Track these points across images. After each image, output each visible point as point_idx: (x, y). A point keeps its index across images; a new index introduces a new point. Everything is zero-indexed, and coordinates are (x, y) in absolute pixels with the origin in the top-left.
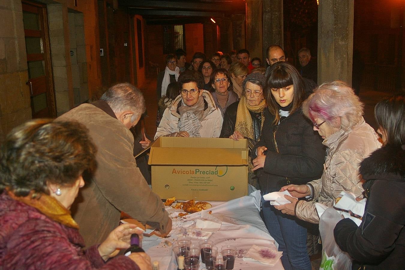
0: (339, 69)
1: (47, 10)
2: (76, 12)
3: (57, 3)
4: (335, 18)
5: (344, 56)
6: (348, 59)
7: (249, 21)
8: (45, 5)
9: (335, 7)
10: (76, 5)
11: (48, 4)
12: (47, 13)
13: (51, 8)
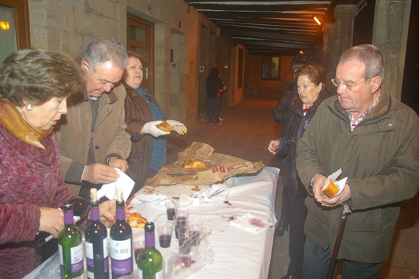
0: (389, 81)
1: (154, 27)
2: (180, 33)
3: (161, 22)
4: (388, 32)
6: (398, 72)
7: (325, 48)
8: (153, 25)
9: (389, 23)
10: (180, 27)
11: (155, 23)
12: (154, 30)
13: (157, 27)
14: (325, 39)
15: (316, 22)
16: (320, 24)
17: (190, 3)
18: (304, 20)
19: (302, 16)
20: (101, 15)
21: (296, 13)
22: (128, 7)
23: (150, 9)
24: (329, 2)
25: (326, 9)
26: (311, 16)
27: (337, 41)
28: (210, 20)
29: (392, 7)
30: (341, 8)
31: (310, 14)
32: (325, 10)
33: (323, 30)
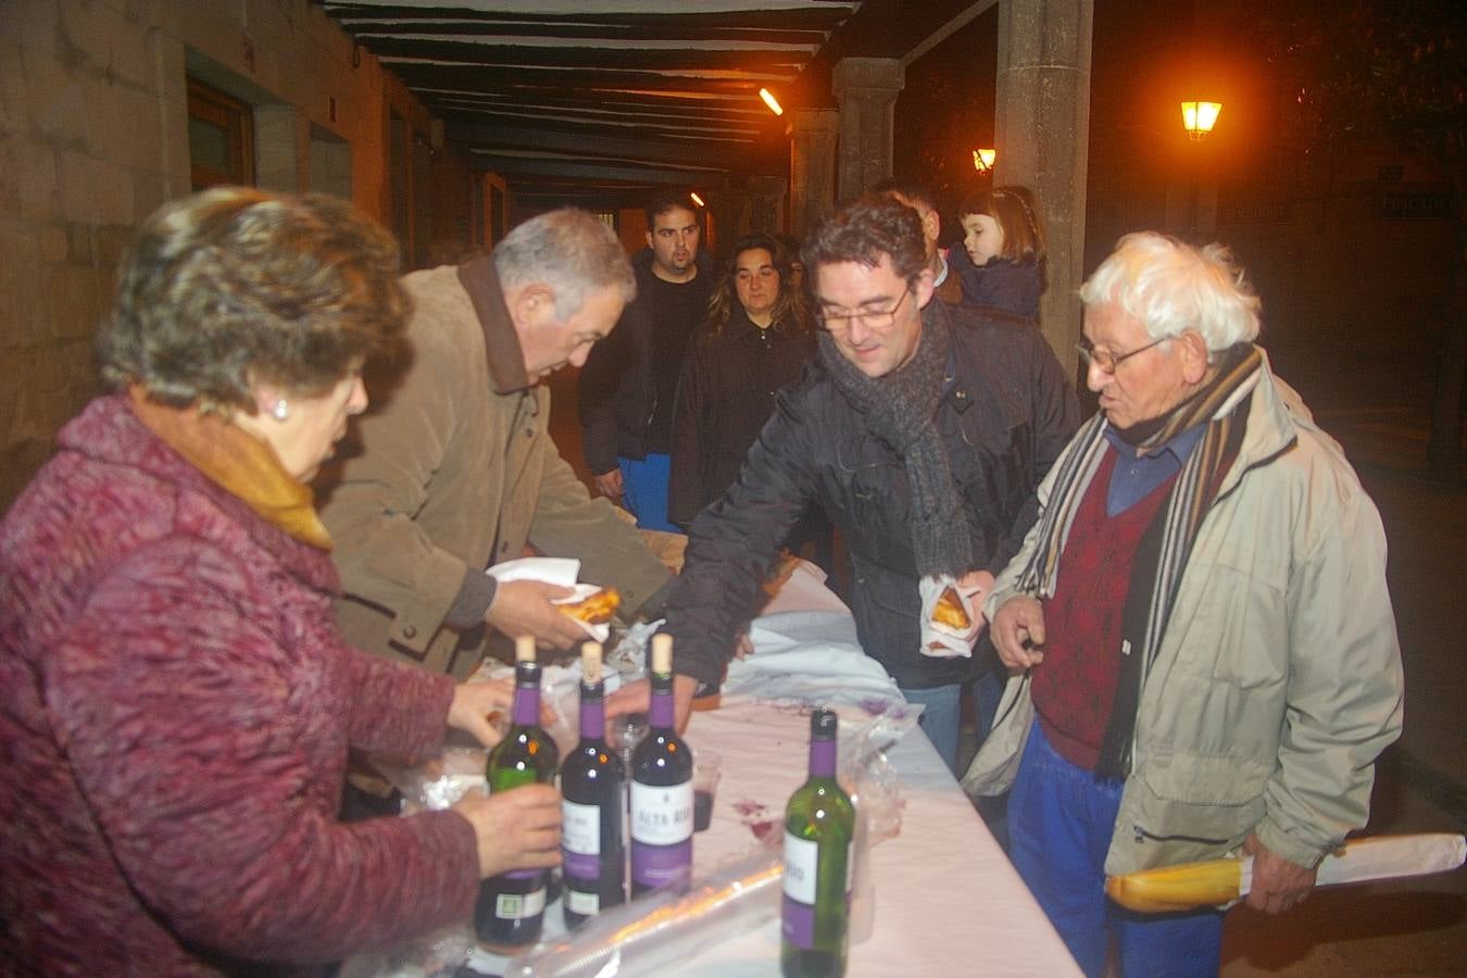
1: (253, 124)
2: (331, 138)
3: (283, 102)
4: (1039, 151)
5: (1063, 254)
7: (798, 187)
8: (248, 109)
9: (1041, 125)
10: (333, 118)
11: (258, 105)
12: (252, 127)
13: (262, 116)
14: (797, 159)
15: (762, 105)
16: (778, 110)
17: (358, 35)
18: (724, 97)
19: (724, 85)
20: (110, 76)
21: (705, 77)
22: (188, 49)
23: (250, 55)
24: (809, 48)
25: (799, 66)
26: (752, 85)
27: (849, 169)
28: (412, 92)
29: (1046, 80)
30: (856, 68)
31: (748, 81)
32: (797, 68)
33: (789, 130)
